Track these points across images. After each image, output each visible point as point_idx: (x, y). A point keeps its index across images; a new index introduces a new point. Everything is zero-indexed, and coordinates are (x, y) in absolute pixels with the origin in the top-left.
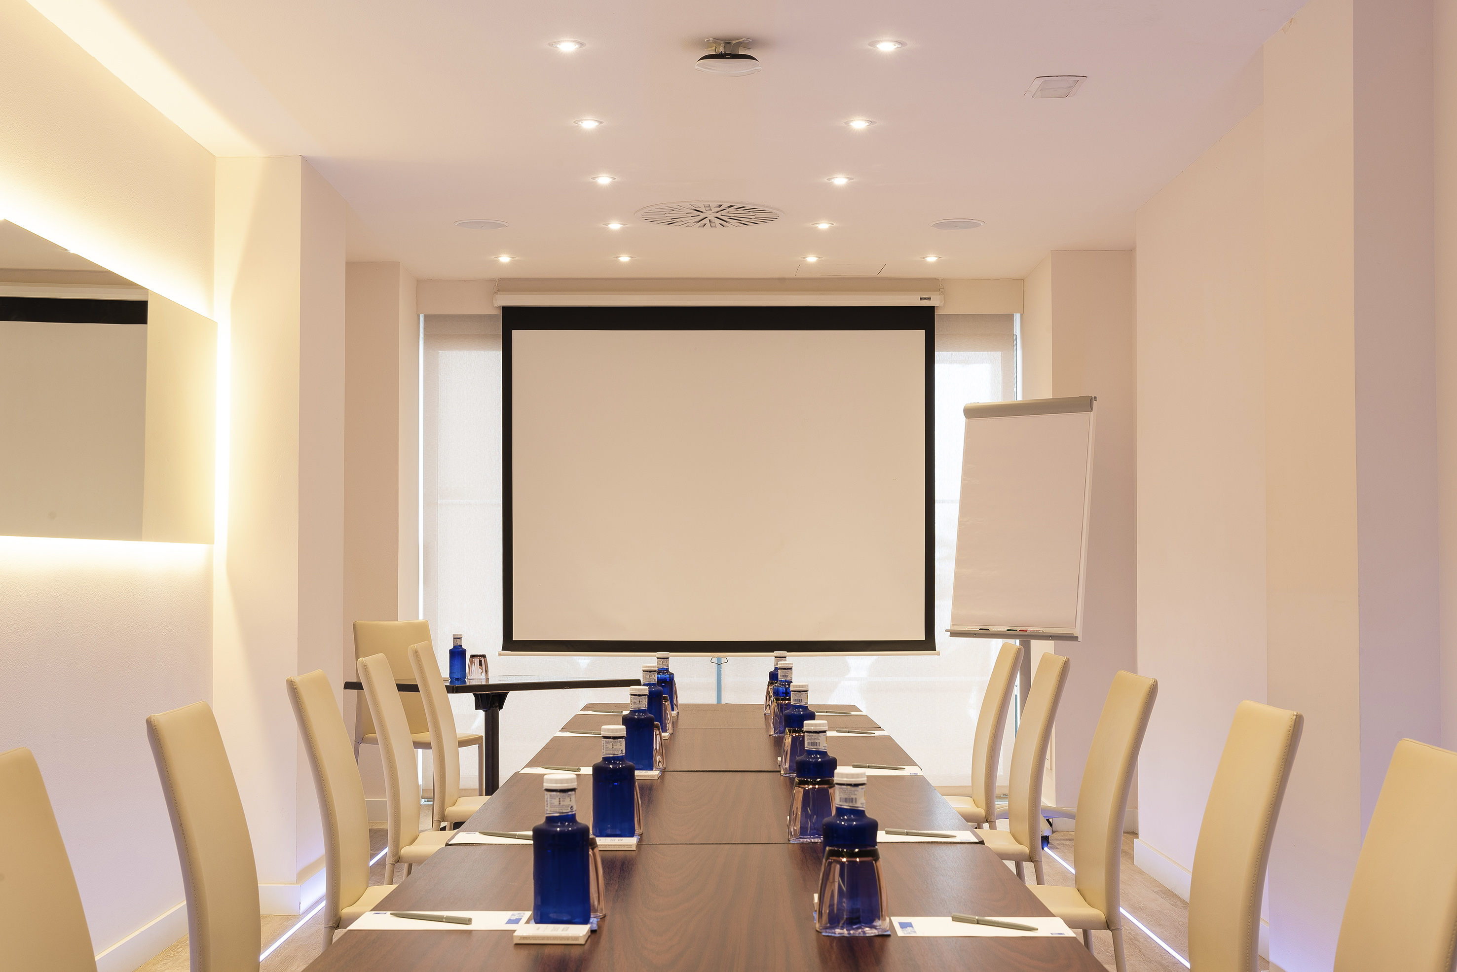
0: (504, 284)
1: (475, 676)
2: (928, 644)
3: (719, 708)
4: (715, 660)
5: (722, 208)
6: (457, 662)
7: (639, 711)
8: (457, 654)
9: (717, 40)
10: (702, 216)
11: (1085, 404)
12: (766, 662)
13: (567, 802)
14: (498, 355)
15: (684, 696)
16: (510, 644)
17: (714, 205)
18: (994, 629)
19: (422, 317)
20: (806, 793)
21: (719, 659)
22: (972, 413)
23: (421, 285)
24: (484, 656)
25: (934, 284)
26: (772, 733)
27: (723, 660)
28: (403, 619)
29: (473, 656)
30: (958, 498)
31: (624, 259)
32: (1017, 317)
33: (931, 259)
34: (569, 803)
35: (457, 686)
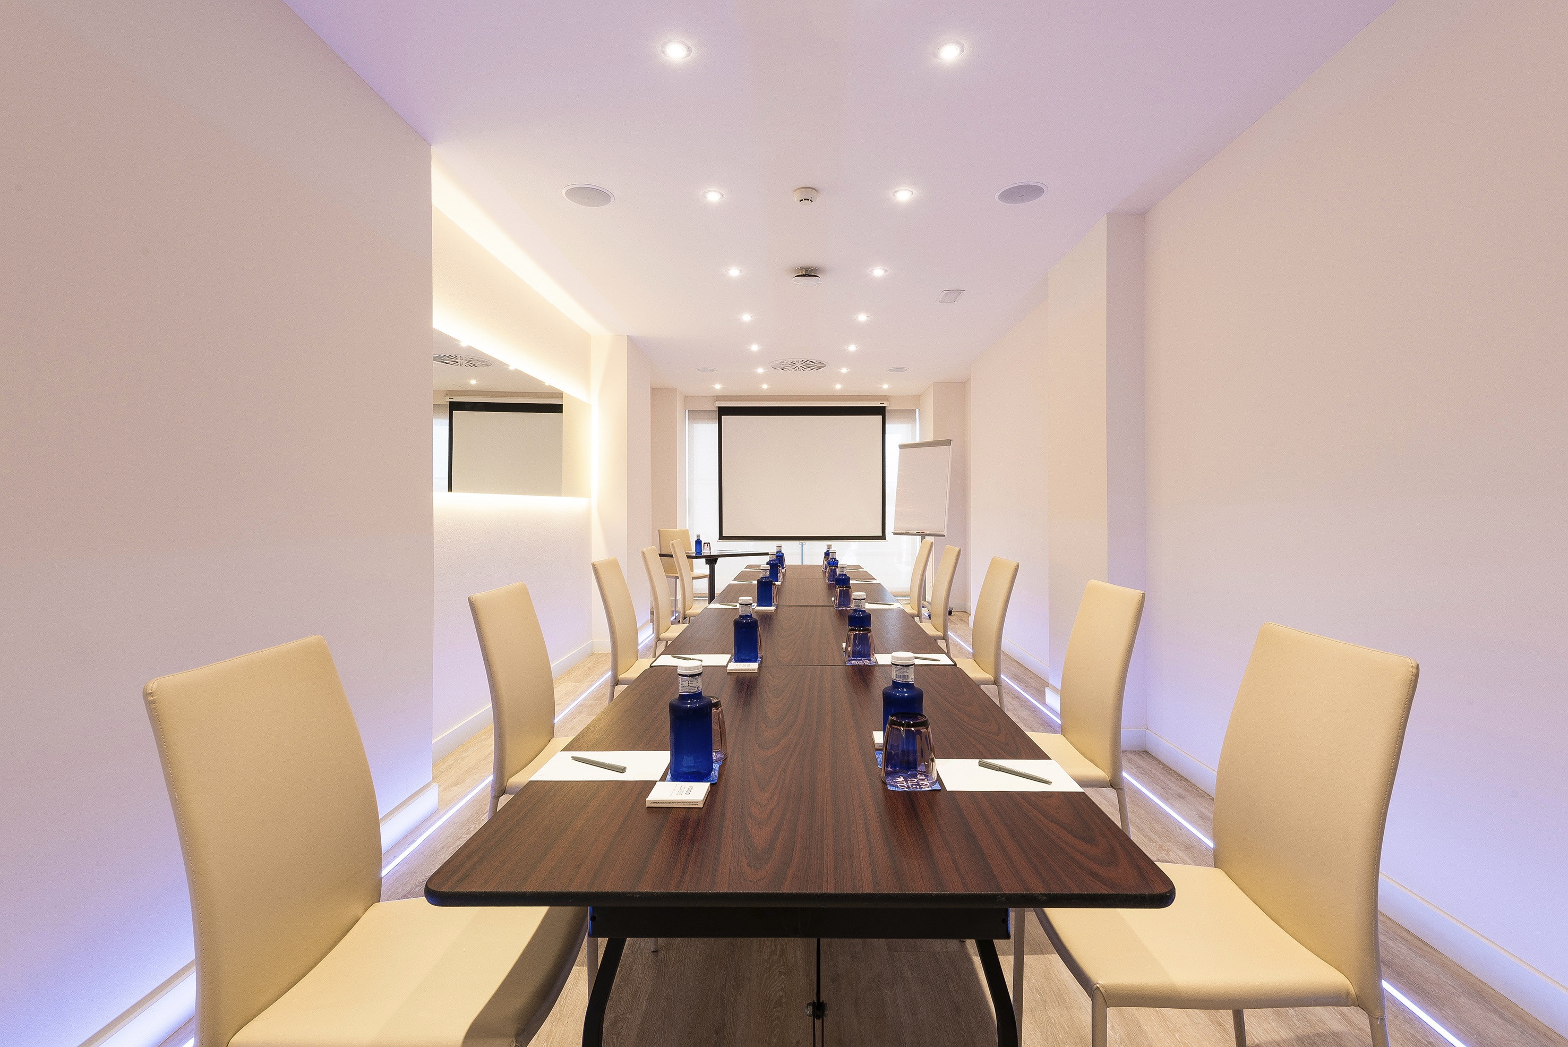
0: (719, 398)
1: (706, 551)
2: (883, 537)
3: (802, 567)
4: (801, 543)
5: (803, 362)
6: (698, 546)
7: (765, 578)
8: (698, 542)
9: (802, 269)
10: (796, 366)
11: (948, 442)
12: (822, 546)
13: (695, 684)
14: (717, 425)
15: (788, 561)
16: (722, 537)
17: (800, 360)
18: (910, 532)
19: (687, 410)
20: (855, 635)
21: (802, 543)
22: (902, 447)
23: (686, 398)
24: (709, 543)
25: (886, 398)
26: (827, 582)
27: (804, 543)
28: (679, 528)
29: (704, 543)
30: (896, 481)
31: (765, 386)
32: (917, 410)
33: (885, 386)
34: (697, 684)
35: (699, 555)
